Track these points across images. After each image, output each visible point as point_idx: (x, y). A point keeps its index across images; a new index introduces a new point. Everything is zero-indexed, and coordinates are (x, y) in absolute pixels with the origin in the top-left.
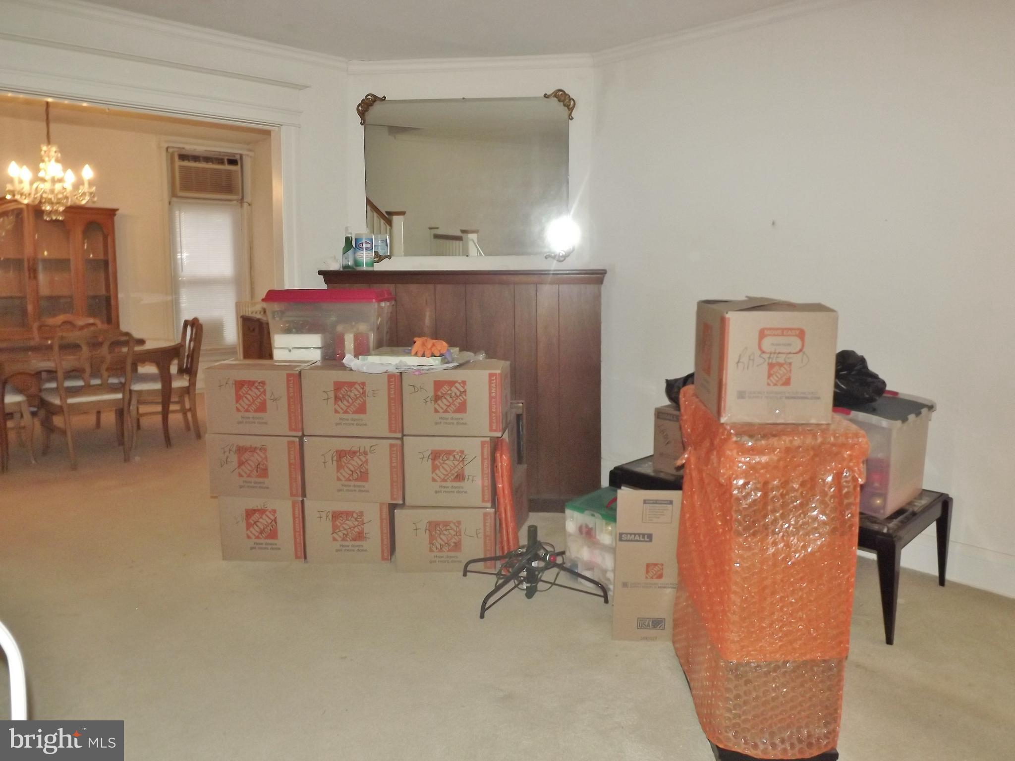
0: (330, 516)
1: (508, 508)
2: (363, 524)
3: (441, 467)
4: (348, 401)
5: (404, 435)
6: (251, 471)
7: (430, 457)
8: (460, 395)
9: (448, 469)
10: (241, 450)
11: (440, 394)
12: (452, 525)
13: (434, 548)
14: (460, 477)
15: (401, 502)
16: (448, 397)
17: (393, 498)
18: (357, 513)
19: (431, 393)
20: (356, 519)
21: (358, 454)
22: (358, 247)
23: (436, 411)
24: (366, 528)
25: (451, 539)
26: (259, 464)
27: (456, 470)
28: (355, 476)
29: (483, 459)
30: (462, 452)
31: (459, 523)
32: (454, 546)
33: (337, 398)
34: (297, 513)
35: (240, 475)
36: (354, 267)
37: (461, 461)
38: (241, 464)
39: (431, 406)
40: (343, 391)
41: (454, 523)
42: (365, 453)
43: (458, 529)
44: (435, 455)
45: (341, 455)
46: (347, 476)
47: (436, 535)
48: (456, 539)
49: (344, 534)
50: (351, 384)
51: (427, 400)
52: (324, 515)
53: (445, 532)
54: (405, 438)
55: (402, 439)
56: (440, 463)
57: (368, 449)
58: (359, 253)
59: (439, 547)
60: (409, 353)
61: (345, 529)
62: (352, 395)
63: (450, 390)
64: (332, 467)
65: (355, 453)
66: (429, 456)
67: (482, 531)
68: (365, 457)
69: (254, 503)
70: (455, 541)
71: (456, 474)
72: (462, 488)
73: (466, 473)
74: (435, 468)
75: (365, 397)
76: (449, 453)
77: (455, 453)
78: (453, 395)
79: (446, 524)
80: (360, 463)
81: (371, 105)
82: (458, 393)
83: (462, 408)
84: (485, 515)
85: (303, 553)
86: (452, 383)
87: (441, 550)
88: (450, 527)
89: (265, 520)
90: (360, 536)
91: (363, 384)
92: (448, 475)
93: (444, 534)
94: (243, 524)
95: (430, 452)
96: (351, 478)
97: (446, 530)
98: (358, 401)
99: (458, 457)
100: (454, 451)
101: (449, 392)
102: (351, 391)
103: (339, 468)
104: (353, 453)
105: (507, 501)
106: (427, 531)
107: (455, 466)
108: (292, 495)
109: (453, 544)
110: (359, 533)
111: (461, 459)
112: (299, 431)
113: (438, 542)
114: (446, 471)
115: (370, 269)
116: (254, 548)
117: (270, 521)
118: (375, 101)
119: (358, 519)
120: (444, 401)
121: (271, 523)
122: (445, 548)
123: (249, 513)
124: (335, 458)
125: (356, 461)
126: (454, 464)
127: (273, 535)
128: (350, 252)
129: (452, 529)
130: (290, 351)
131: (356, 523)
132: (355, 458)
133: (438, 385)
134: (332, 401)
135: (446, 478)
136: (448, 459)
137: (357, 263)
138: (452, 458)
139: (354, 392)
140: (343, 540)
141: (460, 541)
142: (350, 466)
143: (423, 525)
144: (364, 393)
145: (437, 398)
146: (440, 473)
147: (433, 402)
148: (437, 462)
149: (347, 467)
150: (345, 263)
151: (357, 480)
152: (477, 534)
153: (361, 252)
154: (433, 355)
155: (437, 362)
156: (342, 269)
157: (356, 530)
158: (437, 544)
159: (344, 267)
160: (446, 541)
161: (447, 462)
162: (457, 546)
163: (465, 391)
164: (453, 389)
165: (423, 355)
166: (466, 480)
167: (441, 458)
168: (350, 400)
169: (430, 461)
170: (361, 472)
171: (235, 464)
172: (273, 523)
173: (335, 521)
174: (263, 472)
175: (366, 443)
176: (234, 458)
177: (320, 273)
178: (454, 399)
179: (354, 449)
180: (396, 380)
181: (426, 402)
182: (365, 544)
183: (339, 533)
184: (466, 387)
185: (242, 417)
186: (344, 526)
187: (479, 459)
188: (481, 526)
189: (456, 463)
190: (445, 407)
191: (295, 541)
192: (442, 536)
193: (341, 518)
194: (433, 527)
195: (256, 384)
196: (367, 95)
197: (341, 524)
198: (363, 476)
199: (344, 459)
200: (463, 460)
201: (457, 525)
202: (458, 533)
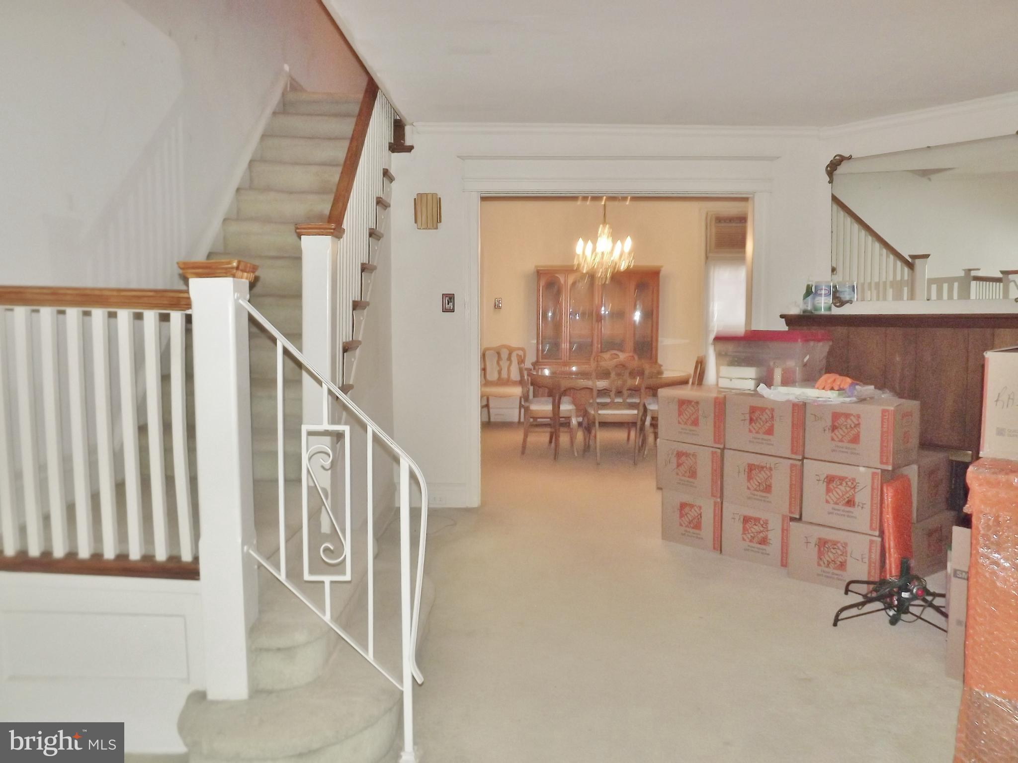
0: (742, 519)
1: (892, 538)
2: (767, 531)
3: (834, 491)
4: (760, 423)
5: (804, 458)
6: (686, 472)
7: (826, 480)
8: (855, 427)
9: (841, 494)
10: (679, 455)
11: (837, 425)
12: (839, 545)
13: (821, 563)
14: (850, 503)
15: (798, 517)
16: (844, 429)
17: (791, 512)
18: (763, 521)
19: (829, 423)
20: (762, 525)
21: (765, 469)
22: (817, 294)
23: (833, 439)
24: (771, 535)
25: (838, 558)
26: (691, 467)
27: (848, 495)
28: (762, 488)
29: (873, 489)
30: (854, 480)
31: (846, 544)
32: (839, 565)
33: (751, 420)
34: (717, 512)
35: (677, 474)
36: (813, 311)
37: (853, 488)
38: (679, 465)
39: (829, 434)
40: (757, 413)
41: (842, 544)
42: (771, 469)
43: (844, 550)
44: (830, 479)
45: (751, 468)
46: (755, 487)
47: (824, 552)
48: (842, 559)
49: (751, 536)
50: (763, 410)
51: (825, 428)
52: (737, 517)
53: (834, 551)
54: (805, 461)
55: (802, 460)
56: (833, 486)
57: (773, 466)
58: (818, 298)
59: (826, 562)
60: (813, 387)
61: (753, 533)
62: (764, 419)
63: (846, 421)
64: (743, 477)
65: (763, 467)
66: (824, 479)
67: (867, 556)
68: (770, 472)
69: (686, 498)
70: (841, 560)
71: (847, 499)
72: (852, 513)
73: (857, 500)
74: (828, 490)
75: (773, 421)
76: (842, 479)
77: (847, 480)
78: (848, 426)
79: (835, 543)
80: (766, 477)
81: (839, 165)
82: (853, 426)
83: (855, 439)
84: (871, 542)
85: (718, 546)
86: (847, 416)
87: (828, 566)
88: (837, 546)
89: (693, 513)
90: (764, 541)
91: (773, 410)
92: (839, 499)
93: (832, 552)
94: (677, 514)
95: (825, 476)
96: (758, 489)
97: (834, 548)
98: (768, 424)
99: (850, 483)
100: (847, 478)
101: (845, 423)
102: (762, 415)
103: (750, 478)
104: (762, 468)
105: (891, 531)
106: (817, 546)
107: (847, 492)
108: (713, 495)
109: (839, 563)
110: (764, 538)
111: (852, 487)
112: (721, 444)
113: (826, 558)
114: (839, 495)
115: (828, 313)
116: (684, 534)
117: (696, 515)
118: (842, 161)
119: (764, 526)
120: (840, 431)
121: (697, 516)
122: (832, 565)
123: (683, 506)
124: (747, 470)
125: (763, 475)
126: (846, 490)
127: (698, 526)
128: (809, 299)
129: (839, 549)
130: (731, 380)
131: (762, 529)
132: (762, 472)
133: (836, 416)
134: (747, 422)
135: (838, 502)
136: (841, 484)
137: (816, 308)
138: (844, 484)
139: (765, 417)
140: (751, 541)
141: (846, 561)
142: (758, 478)
143: (813, 541)
144: (773, 417)
145: (834, 428)
146: (833, 496)
147: (830, 431)
148: (831, 486)
149: (756, 479)
150: (806, 308)
151: (762, 491)
152: (862, 559)
153: (820, 298)
154: (832, 389)
155: (835, 395)
156: (802, 314)
157: (761, 535)
158: (825, 560)
159: (805, 311)
160: (833, 559)
161: (839, 487)
162: (842, 566)
163: (859, 424)
164: (849, 421)
165: (823, 389)
166: (856, 506)
167: (835, 482)
168: (762, 423)
169: (825, 483)
170: (766, 485)
171: (675, 465)
172: (699, 516)
173: (746, 524)
174: (693, 474)
175: (772, 460)
176: (674, 460)
177: (782, 316)
178: (849, 430)
179: (762, 464)
180: (800, 409)
181: (825, 430)
182: (768, 549)
183: (747, 534)
184: (860, 420)
185: (682, 429)
186: (752, 529)
187: (869, 488)
188: (867, 551)
189: (848, 489)
190: (840, 437)
191: (714, 535)
192: (829, 553)
193: (750, 522)
194: (822, 544)
195: (693, 403)
196: (835, 157)
197: (750, 528)
198: (768, 489)
199: (754, 472)
200: (854, 487)
201: (843, 545)
202: (844, 553)
